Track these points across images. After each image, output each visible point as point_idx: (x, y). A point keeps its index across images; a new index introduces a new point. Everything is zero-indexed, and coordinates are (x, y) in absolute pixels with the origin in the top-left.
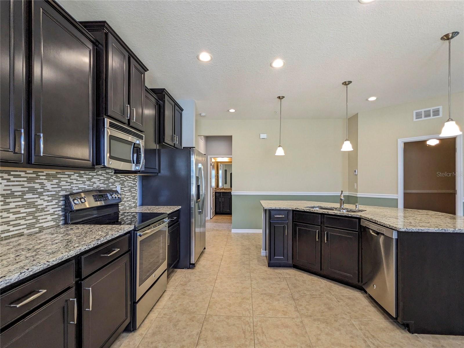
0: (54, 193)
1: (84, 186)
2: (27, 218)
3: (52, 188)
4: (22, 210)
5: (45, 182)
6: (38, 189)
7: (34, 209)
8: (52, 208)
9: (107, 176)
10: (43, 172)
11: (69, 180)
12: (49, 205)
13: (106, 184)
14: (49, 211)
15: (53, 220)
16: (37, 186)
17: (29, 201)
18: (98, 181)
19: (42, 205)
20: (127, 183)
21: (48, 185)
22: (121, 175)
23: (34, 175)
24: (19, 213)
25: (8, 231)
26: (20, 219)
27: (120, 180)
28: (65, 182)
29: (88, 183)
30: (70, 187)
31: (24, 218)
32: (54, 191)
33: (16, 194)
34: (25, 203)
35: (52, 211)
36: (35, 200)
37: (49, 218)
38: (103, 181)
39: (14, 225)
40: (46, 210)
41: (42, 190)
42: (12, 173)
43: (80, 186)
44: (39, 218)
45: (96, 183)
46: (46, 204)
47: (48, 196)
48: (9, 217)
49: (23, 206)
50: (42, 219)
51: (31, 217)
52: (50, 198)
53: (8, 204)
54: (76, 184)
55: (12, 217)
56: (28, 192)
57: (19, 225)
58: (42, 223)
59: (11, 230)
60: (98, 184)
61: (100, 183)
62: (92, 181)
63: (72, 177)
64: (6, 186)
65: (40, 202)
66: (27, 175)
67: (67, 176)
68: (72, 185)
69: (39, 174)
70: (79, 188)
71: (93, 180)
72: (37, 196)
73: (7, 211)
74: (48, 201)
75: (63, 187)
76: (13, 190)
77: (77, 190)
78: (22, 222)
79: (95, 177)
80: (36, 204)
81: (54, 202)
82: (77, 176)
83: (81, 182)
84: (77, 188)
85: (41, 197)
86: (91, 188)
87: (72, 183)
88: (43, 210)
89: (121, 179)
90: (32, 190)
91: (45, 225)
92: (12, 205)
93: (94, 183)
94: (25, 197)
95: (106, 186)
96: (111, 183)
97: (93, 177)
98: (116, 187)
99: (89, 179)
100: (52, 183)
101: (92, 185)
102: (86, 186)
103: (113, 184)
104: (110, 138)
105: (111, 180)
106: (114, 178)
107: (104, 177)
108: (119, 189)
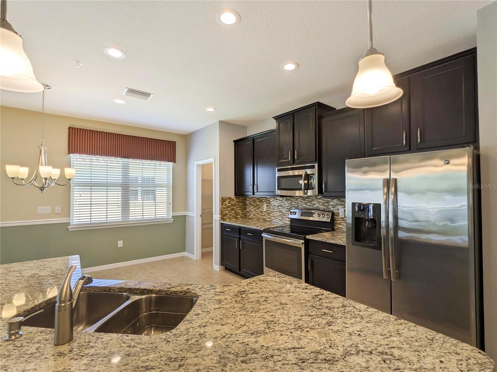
0: (289, 208)
3: (288, 205)
13: (325, 206)
14: (287, 216)
18: (317, 203)
25: (274, 220)
29: (309, 204)
30: (297, 205)
34: (278, 210)
36: (282, 210)
38: (322, 203)
40: (286, 215)
44: (283, 218)
45: (316, 205)
46: (286, 212)
47: (287, 209)
53: (274, 210)
54: (300, 204)
55: (275, 215)
57: (277, 218)
60: (317, 205)
61: (319, 205)
62: (312, 203)
63: (299, 200)
65: (284, 211)
68: (298, 205)
70: (303, 207)
71: (313, 202)
75: (293, 205)
77: (301, 207)
79: (314, 200)
83: (304, 203)
84: (301, 206)
86: (312, 207)
87: (298, 203)
90: (281, 206)
92: (275, 210)
93: (314, 204)
95: (325, 207)
96: (331, 205)
97: (313, 200)
98: (338, 210)
99: (310, 202)
100: (288, 203)
101: (313, 206)
102: (308, 206)
103: (334, 206)
104: (279, 178)
105: (332, 203)
106: (335, 201)
107: (323, 200)
108: (342, 211)
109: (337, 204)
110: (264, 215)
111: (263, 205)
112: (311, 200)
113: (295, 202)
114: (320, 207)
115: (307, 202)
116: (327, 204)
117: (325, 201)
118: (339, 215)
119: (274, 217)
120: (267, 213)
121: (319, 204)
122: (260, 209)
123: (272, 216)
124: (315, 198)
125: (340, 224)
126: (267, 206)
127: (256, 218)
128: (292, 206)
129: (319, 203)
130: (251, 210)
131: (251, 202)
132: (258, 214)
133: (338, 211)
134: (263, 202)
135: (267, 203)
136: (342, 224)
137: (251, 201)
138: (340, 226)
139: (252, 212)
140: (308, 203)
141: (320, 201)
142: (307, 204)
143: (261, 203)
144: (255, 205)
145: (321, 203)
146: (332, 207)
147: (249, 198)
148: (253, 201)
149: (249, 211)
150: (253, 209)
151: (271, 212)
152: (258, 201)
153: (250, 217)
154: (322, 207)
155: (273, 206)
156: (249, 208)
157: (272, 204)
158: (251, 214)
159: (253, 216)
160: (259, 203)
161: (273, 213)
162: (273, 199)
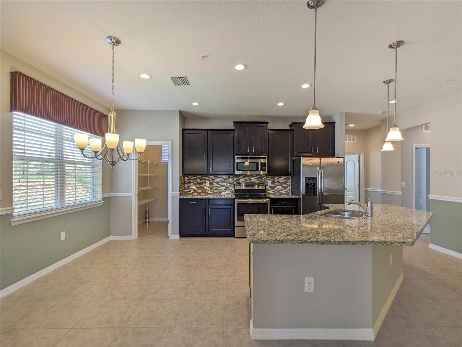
4: (221, 187)
6: (226, 181)
7: (224, 187)
9: (260, 177)
11: (238, 179)
12: (229, 187)
13: (259, 180)
20: (278, 180)
21: (229, 180)
22: (272, 176)
25: (217, 192)
27: (271, 179)
32: (231, 182)
34: (222, 185)
35: (230, 189)
36: (225, 185)
37: (230, 191)
38: (257, 179)
39: (219, 191)
42: (218, 177)
47: (229, 184)
50: (227, 191)
51: (223, 190)
55: (218, 189)
57: (220, 191)
60: (254, 180)
71: (251, 179)
72: (225, 183)
73: (217, 187)
75: (235, 181)
76: (218, 181)
78: (221, 190)
81: (231, 186)
85: (227, 184)
87: (239, 180)
91: (228, 193)
92: (218, 185)
93: (252, 180)
94: (222, 183)
96: (263, 180)
97: (251, 177)
98: (267, 182)
99: (249, 179)
100: (231, 180)
101: (250, 181)
102: (247, 181)
103: (264, 181)
104: (238, 163)
105: (263, 179)
106: (265, 177)
107: (258, 177)
108: (269, 183)
109: (266, 179)
110: (206, 190)
111: (205, 182)
112: (249, 177)
113: (237, 179)
114: (256, 181)
118: (268, 185)
119: (217, 190)
120: (209, 188)
122: (202, 185)
123: (214, 190)
125: (268, 190)
126: (210, 183)
127: (196, 193)
129: (255, 179)
130: (190, 187)
132: (198, 189)
134: (205, 180)
135: (210, 180)
137: (191, 180)
138: (268, 191)
139: (192, 188)
141: (255, 178)
144: (195, 182)
147: (189, 177)
148: (192, 179)
149: (188, 188)
150: (192, 186)
151: (214, 187)
152: (199, 179)
153: (189, 192)
154: (257, 181)
155: (216, 183)
156: (188, 186)
157: (215, 181)
158: (190, 190)
159: (193, 192)
160: (200, 181)
161: (216, 188)
162: (216, 177)
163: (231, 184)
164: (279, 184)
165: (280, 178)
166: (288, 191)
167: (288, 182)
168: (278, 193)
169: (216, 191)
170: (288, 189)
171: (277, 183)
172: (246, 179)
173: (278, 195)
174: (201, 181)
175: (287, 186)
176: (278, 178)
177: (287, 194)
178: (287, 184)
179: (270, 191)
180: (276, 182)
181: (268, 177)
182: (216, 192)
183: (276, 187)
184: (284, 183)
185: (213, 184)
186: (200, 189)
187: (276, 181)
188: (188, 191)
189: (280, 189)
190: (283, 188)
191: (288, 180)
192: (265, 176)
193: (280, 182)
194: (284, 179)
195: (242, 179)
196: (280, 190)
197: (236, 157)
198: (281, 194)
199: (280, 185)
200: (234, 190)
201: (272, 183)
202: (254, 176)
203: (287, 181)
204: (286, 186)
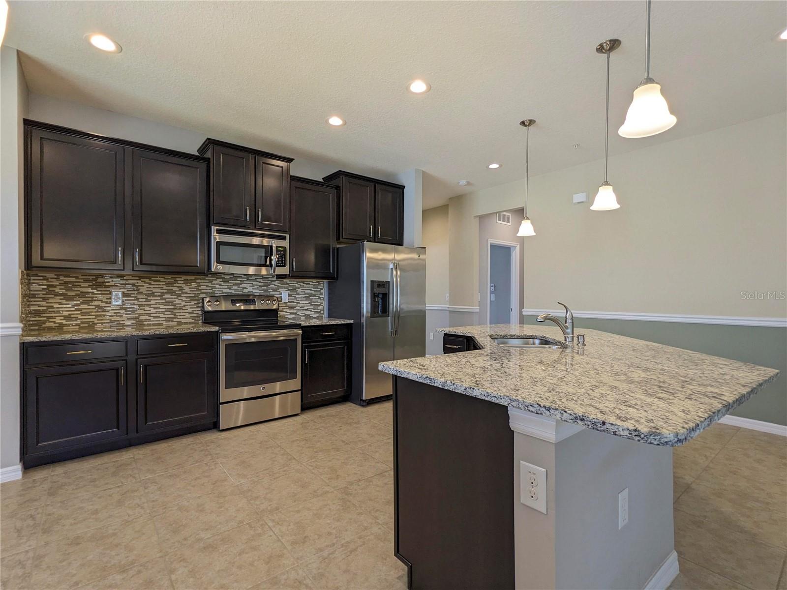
0: (193, 295)
1: (230, 291)
2: (166, 313)
3: (191, 291)
4: (162, 306)
5: (183, 286)
6: (176, 291)
7: (172, 307)
8: (191, 308)
9: (264, 281)
10: (181, 278)
11: (210, 285)
12: (187, 305)
13: (263, 290)
14: (187, 310)
15: (191, 317)
16: (175, 289)
17: (167, 300)
18: (250, 286)
19: (181, 304)
20: (302, 289)
21: (187, 289)
22: (290, 281)
23: (173, 281)
24: (159, 308)
25: (149, 320)
26: (159, 313)
27: (288, 286)
28: (205, 287)
29: (236, 288)
30: (211, 291)
31: (162, 312)
32: (193, 294)
33: (156, 294)
34: (164, 301)
35: (190, 310)
36: (174, 300)
37: (187, 315)
39: (155, 317)
40: (184, 308)
41: (180, 292)
42: (152, 279)
43: (225, 291)
44: (177, 314)
45: (247, 289)
46: (183, 303)
47: (187, 297)
48: (150, 310)
49: (162, 303)
50: (180, 316)
51: (170, 313)
52: (189, 299)
53: (150, 301)
54: (219, 288)
55: (153, 311)
56: (167, 293)
57: (159, 317)
58: (180, 319)
59: (152, 320)
62: (241, 286)
63: (214, 282)
64: (148, 288)
65: (178, 301)
66: (165, 280)
67: (208, 281)
68: (214, 290)
69: (177, 279)
70: (223, 293)
71: (243, 285)
72: (175, 297)
73: (149, 305)
74: (186, 302)
75: (203, 291)
76: (153, 291)
78: (162, 315)
79: (245, 282)
80: (174, 303)
81: (193, 303)
82: (220, 281)
83: (226, 287)
84: (221, 292)
85: (179, 298)
86: (241, 293)
87: (215, 288)
88: (181, 308)
89: (290, 285)
90: (171, 292)
91: (183, 321)
92: (153, 302)
93: (245, 288)
94: (164, 297)
95: (263, 292)
96: (272, 288)
97: (242, 282)
98: (281, 294)
99: (238, 285)
100: (190, 287)
101: (242, 290)
103: (275, 290)
104: (219, 244)
105: (272, 286)
106: (276, 283)
107: (260, 282)
108: (285, 295)
109: (279, 287)
110: (113, 315)
111: (108, 292)
112: (239, 282)
113: (207, 286)
114: (255, 291)
115: (232, 284)
116: (265, 288)
117: (262, 284)
118: (282, 299)
119: (149, 315)
120: (122, 309)
121: (253, 288)
122: (96, 303)
123: (141, 315)
124: (246, 279)
125: (282, 311)
126: (125, 295)
127: (77, 325)
128: (199, 292)
129: (253, 285)
130: (52, 307)
131: (51, 289)
132: (83, 314)
133: (281, 296)
134: (109, 286)
135: (125, 288)
136: (284, 310)
137: (55, 286)
138: (282, 313)
139: (60, 312)
140: (234, 287)
141: (254, 283)
142: (232, 288)
143: (99, 289)
144: (70, 293)
145: (255, 286)
146: (272, 290)
147: (45, 278)
148: (61, 284)
149: (44, 312)
150: (60, 304)
151: (139, 306)
152: (86, 285)
153: (48, 324)
154: (257, 291)
155: (146, 295)
156: (44, 303)
157: (142, 289)
158: (52, 317)
159: (64, 322)
160: (90, 290)
161: (147, 308)
162: (147, 281)
163: (192, 299)
164: (305, 297)
165: (307, 284)
166: (322, 312)
167: (322, 294)
168: (303, 316)
169: (147, 317)
170: (321, 307)
171: (300, 296)
172: (231, 286)
173: (303, 321)
174: (95, 291)
175: (319, 300)
176: (302, 284)
177: (320, 317)
178: (320, 298)
179: (286, 312)
180: (298, 294)
181: (281, 282)
182: (146, 320)
183: (299, 303)
184: (315, 295)
185: (137, 299)
186: (88, 314)
187: (299, 290)
188: (44, 322)
189: (306, 308)
190: (311, 305)
191: (322, 289)
192: (275, 279)
193: (305, 294)
194: (315, 287)
195: (220, 285)
196: (307, 310)
197: (214, 229)
198: (308, 318)
199: (307, 299)
200: (200, 313)
201: (290, 295)
202: (250, 280)
203: (320, 291)
204: (317, 302)
